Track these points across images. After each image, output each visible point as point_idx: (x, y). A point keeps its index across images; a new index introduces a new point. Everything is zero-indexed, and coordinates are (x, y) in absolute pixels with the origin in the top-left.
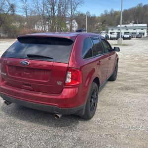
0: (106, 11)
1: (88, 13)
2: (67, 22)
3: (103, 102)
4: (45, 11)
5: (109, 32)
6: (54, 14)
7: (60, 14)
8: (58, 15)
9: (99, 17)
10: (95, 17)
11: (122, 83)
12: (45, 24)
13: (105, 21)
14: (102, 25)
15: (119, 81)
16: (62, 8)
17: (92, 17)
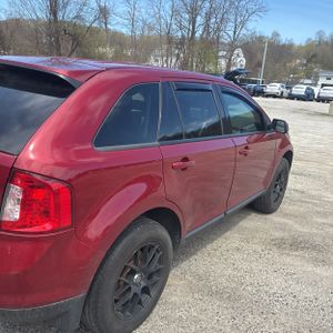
0: (320, 33)
1: (276, 34)
2: (220, 54)
3: (200, 279)
4: (174, 27)
5: (320, 83)
6: (194, 33)
7: (209, 33)
8: (201, 35)
9: (300, 47)
10: (290, 46)
11: (290, 222)
12: (169, 54)
13: (314, 56)
14: (306, 65)
15: (285, 215)
16: (213, 20)
17: (284, 46)
